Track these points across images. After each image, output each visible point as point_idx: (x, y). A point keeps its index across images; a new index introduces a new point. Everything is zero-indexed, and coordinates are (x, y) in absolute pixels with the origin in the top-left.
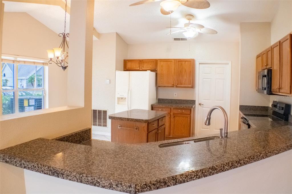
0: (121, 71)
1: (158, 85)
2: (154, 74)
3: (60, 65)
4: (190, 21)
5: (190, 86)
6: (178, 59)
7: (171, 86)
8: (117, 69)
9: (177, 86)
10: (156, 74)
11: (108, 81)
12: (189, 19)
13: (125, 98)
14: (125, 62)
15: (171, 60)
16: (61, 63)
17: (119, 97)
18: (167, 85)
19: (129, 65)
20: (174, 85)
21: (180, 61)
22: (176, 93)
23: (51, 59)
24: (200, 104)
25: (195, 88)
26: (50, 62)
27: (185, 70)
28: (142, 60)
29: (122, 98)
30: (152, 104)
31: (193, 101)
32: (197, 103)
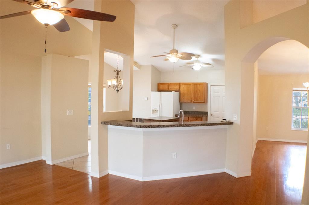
0: (155, 91)
1: (181, 101)
2: (178, 93)
3: (115, 89)
4: (198, 59)
5: (203, 102)
6: (195, 83)
7: (190, 101)
8: (152, 90)
9: (194, 102)
10: (180, 93)
11: (147, 98)
12: (197, 58)
13: (158, 110)
14: (159, 85)
15: (189, 84)
16: (115, 88)
17: (153, 109)
18: (187, 101)
19: (161, 87)
20: (192, 101)
21: (196, 84)
22: (194, 107)
23: (110, 85)
24: (211, 115)
25: (207, 103)
26: (109, 87)
27: (199, 90)
28: (170, 84)
29: (155, 110)
30: (176, 114)
31: (206, 112)
32: (209, 114)
